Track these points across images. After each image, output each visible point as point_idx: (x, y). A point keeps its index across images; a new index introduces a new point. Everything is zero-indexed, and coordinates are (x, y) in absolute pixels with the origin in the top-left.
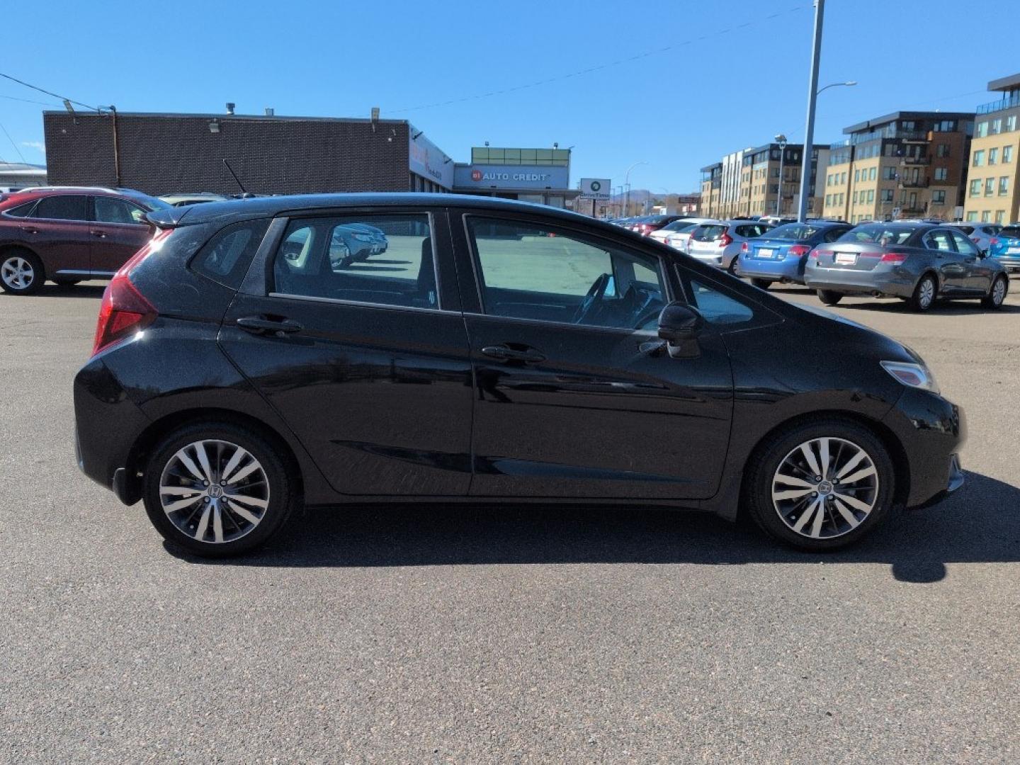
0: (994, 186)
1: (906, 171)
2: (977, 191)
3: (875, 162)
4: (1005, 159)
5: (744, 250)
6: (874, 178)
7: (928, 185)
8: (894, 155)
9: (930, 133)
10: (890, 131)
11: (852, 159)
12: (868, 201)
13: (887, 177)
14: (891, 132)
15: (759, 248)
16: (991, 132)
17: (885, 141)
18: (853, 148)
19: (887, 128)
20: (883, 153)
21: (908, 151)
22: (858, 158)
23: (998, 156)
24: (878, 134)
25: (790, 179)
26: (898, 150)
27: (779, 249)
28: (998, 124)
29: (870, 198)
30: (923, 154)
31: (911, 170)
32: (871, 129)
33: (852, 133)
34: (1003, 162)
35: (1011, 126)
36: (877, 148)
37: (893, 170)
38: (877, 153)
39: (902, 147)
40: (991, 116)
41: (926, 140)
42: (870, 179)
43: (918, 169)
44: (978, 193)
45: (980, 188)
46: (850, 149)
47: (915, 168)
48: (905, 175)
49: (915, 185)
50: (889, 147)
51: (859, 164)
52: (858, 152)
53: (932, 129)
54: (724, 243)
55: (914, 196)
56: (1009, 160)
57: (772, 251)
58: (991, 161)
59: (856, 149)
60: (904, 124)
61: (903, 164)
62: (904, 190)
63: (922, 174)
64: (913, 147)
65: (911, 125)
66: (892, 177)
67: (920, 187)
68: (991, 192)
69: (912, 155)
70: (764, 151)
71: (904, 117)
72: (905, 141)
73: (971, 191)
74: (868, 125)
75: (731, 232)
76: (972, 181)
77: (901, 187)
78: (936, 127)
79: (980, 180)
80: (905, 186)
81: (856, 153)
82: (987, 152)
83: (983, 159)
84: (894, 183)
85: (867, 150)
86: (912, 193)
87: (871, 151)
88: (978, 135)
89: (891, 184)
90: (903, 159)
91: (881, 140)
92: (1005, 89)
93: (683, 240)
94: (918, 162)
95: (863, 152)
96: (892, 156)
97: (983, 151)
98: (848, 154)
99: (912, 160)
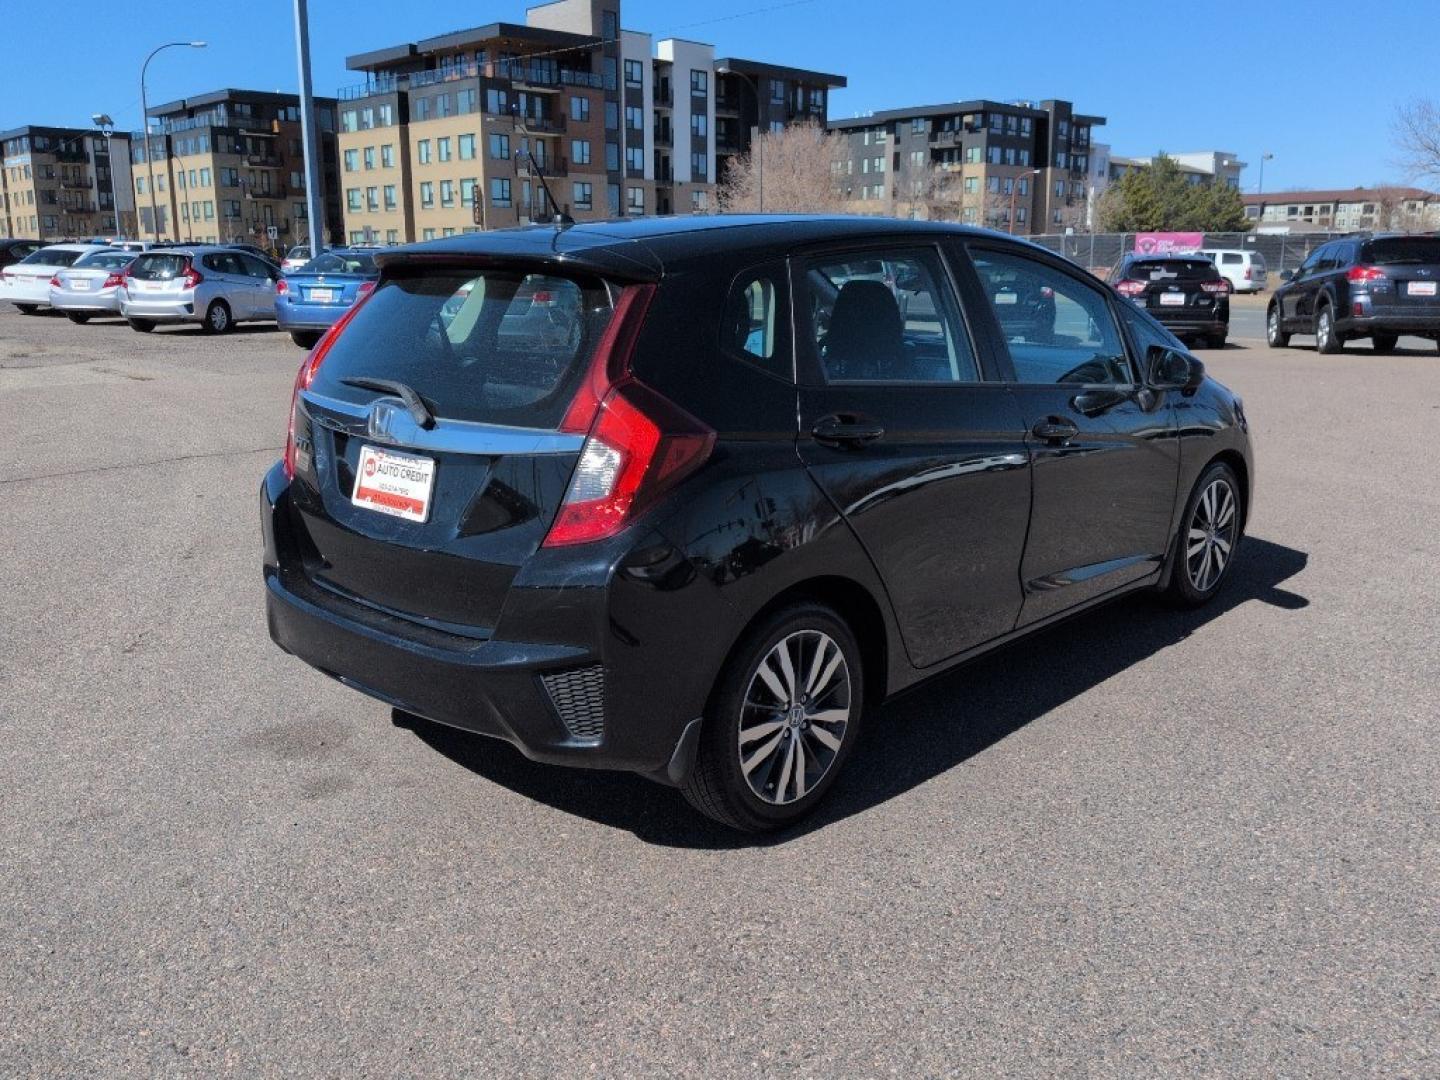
0: (378, 197)
1: (251, 175)
2: (357, 204)
3: (206, 160)
4: (385, 163)
5: (282, 292)
6: (210, 184)
7: (285, 197)
8: (231, 151)
9: (275, 122)
10: (218, 115)
11: (170, 156)
12: (206, 217)
13: (227, 183)
14: (220, 118)
15: (309, 288)
16: (362, 125)
17: (216, 132)
18: (169, 139)
19: (214, 112)
20: (215, 148)
21: (249, 146)
22: (179, 154)
23: (376, 158)
24: (202, 120)
25: (71, 182)
26: (236, 144)
27: (342, 289)
28: (369, 115)
29: (209, 214)
30: (270, 152)
31: (258, 173)
32: (190, 112)
33: (160, 116)
34: (384, 166)
35: (385, 119)
36: (205, 141)
37: (234, 172)
38: (206, 148)
39: (241, 140)
40: (359, 105)
41: (271, 131)
42: (202, 185)
43: (267, 171)
44: (359, 207)
45: (359, 199)
46: (164, 139)
47: (263, 171)
48: (252, 181)
49: (267, 195)
50: (221, 139)
51: (182, 163)
52: (178, 146)
53: (277, 118)
54: (190, 282)
55: (268, 210)
56: (392, 164)
57: (331, 291)
58: (368, 165)
59: (173, 141)
60: (237, 107)
61: (246, 164)
62: (252, 202)
63: (273, 180)
64: (256, 140)
65: (247, 110)
66: (234, 183)
67: (274, 197)
68: (376, 206)
69: (256, 151)
70: (20, 138)
71: (235, 98)
72: (243, 132)
73: (349, 204)
74: (184, 106)
75: (196, 265)
76: (348, 191)
77: (249, 196)
78: (281, 114)
79: (358, 189)
80: (255, 196)
81: (173, 145)
82: (361, 151)
83: (357, 160)
84: (238, 191)
85: (191, 143)
86: (265, 206)
87: (197, 144)
88: (345, 129)
89: (237, 192)
90: (245, 157)
91: (209, 128)
92: (367, 69)
93: (90, 279)
94: (264, 163)
95: (185, 144)
96: (229, 152)
97: (355, 150)
98: (161, 147)
99: (257, 159)
